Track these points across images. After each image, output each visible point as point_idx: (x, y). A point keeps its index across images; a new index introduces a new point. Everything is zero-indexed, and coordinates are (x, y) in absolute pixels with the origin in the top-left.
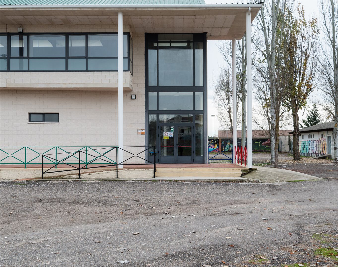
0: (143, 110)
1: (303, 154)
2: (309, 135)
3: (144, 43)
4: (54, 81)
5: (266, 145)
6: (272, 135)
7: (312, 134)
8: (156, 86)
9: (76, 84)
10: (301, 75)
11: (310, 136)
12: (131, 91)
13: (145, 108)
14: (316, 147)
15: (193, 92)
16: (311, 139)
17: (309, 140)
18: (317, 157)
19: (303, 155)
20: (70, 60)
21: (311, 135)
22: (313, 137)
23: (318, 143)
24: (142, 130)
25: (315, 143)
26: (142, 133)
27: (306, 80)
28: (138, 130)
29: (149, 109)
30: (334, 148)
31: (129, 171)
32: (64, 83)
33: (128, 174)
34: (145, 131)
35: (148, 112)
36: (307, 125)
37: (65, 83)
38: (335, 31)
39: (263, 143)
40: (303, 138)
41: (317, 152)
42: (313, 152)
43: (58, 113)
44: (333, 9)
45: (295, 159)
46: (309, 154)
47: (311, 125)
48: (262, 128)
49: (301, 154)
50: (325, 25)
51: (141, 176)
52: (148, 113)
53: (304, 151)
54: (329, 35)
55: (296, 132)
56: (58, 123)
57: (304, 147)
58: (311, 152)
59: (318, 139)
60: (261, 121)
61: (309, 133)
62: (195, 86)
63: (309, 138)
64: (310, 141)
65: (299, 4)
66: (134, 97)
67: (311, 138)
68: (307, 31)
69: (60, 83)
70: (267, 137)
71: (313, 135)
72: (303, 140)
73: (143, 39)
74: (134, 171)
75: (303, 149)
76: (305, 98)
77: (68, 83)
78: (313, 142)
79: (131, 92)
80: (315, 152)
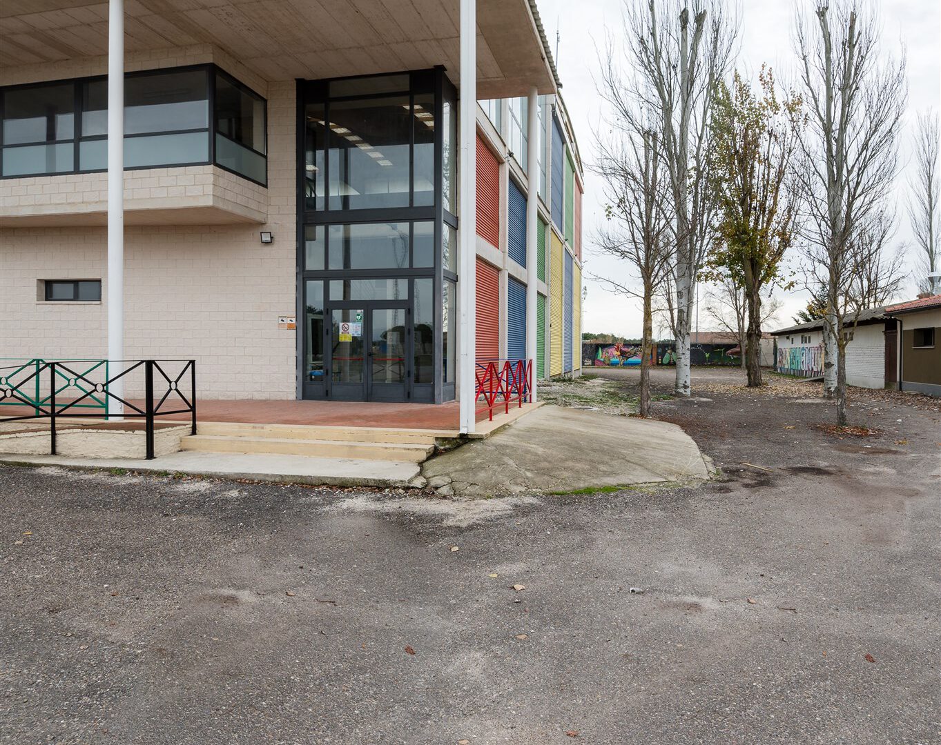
0: (293, 269)
1: (792, 371)
2: (802, 338)
3: (295, 105)
4: (50, 198)
5: (733, 354)
6: (679, 335)
7: (807, 335)
8: (323, 210)
9: (97, 202)
10: (767, 212)
11: (804, 339)
12: (263, 224)
13: (297, 266)
14: (813, 360)
15: (408, 223)
16: (805, 345)
17: (802, 346)
18: (815, 378)
19: (792, 373)
20: (83, 145)
21: (806, 337)
22: (809, 342)
23: (816, 352)
24: (289, 319)
25: (812, 351)
26: (290, 327)
27: (774, 221)
28: (280, 319)
29: (308, 268)
30: (825, 363)
31: (84, 435)
32: (70, 203)
33: (84, 443)
34: (296, 320)
35: (304, 276)
36: (808, 320)
37: (73, 203)
38: (832, 97)
39: (729, 351)
40: (792, 343)
41: (815, 370)
42: (809, 368)
43: (99, 281)
44: (826, 48)
45: (750, 385)
46: (802, 371)
47: (815, 319)
48: (727, 326)
49: (789, 371)
50: (808, 84)
51: (115, 452)
52: (303, 278)
53: (793, 367)
54: (817, 106)
55: (752, 330)
56: (99, 302)
57: (794, 358)
58: (805, 368)
59: (818, 346)
60: (726, 314)
61: (802, 334)
62: (414, 206)
63: (802, 343)
64: (803, 349)
65: (763, 66)
66: (266, 238)
67: (806, 342)
68: (779, 121)
69: (62, 204)
70: (735, 342)
71: (809, 337)
72: (793, 346)
73: (293, 95)
74: (97, 435)
75: (792, 363)
76: (774, 261)
77: (80, 203)
78: (809, 350)
79: (264, 226)
80: (812, 369)
